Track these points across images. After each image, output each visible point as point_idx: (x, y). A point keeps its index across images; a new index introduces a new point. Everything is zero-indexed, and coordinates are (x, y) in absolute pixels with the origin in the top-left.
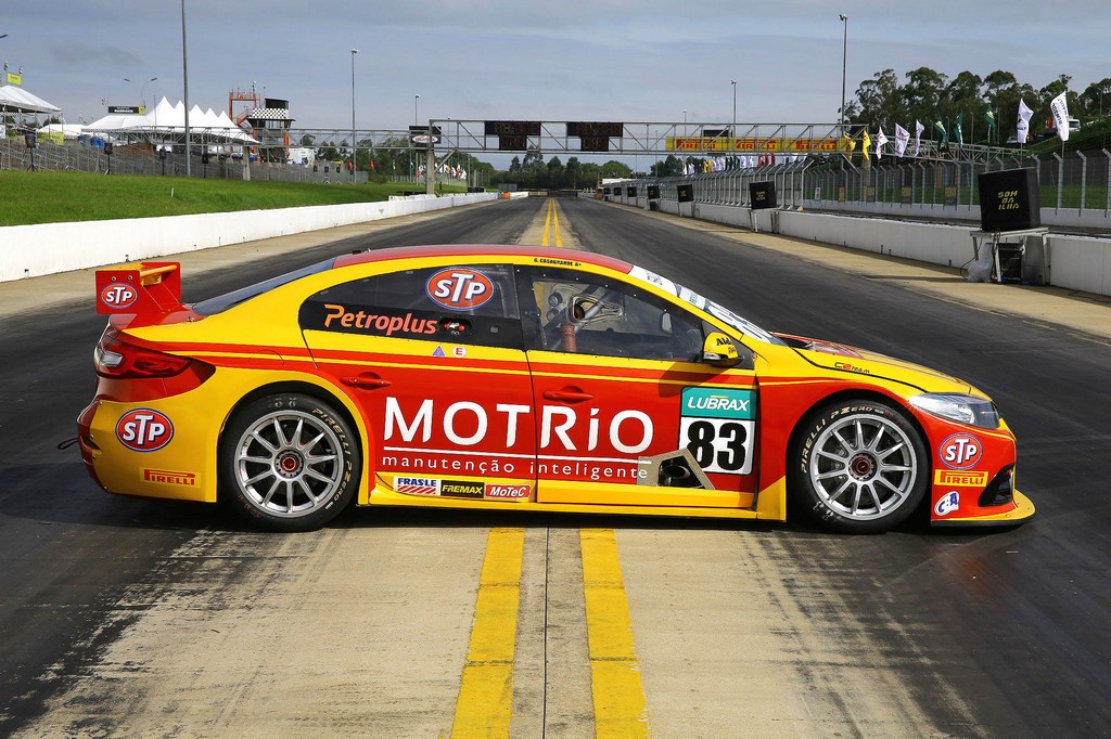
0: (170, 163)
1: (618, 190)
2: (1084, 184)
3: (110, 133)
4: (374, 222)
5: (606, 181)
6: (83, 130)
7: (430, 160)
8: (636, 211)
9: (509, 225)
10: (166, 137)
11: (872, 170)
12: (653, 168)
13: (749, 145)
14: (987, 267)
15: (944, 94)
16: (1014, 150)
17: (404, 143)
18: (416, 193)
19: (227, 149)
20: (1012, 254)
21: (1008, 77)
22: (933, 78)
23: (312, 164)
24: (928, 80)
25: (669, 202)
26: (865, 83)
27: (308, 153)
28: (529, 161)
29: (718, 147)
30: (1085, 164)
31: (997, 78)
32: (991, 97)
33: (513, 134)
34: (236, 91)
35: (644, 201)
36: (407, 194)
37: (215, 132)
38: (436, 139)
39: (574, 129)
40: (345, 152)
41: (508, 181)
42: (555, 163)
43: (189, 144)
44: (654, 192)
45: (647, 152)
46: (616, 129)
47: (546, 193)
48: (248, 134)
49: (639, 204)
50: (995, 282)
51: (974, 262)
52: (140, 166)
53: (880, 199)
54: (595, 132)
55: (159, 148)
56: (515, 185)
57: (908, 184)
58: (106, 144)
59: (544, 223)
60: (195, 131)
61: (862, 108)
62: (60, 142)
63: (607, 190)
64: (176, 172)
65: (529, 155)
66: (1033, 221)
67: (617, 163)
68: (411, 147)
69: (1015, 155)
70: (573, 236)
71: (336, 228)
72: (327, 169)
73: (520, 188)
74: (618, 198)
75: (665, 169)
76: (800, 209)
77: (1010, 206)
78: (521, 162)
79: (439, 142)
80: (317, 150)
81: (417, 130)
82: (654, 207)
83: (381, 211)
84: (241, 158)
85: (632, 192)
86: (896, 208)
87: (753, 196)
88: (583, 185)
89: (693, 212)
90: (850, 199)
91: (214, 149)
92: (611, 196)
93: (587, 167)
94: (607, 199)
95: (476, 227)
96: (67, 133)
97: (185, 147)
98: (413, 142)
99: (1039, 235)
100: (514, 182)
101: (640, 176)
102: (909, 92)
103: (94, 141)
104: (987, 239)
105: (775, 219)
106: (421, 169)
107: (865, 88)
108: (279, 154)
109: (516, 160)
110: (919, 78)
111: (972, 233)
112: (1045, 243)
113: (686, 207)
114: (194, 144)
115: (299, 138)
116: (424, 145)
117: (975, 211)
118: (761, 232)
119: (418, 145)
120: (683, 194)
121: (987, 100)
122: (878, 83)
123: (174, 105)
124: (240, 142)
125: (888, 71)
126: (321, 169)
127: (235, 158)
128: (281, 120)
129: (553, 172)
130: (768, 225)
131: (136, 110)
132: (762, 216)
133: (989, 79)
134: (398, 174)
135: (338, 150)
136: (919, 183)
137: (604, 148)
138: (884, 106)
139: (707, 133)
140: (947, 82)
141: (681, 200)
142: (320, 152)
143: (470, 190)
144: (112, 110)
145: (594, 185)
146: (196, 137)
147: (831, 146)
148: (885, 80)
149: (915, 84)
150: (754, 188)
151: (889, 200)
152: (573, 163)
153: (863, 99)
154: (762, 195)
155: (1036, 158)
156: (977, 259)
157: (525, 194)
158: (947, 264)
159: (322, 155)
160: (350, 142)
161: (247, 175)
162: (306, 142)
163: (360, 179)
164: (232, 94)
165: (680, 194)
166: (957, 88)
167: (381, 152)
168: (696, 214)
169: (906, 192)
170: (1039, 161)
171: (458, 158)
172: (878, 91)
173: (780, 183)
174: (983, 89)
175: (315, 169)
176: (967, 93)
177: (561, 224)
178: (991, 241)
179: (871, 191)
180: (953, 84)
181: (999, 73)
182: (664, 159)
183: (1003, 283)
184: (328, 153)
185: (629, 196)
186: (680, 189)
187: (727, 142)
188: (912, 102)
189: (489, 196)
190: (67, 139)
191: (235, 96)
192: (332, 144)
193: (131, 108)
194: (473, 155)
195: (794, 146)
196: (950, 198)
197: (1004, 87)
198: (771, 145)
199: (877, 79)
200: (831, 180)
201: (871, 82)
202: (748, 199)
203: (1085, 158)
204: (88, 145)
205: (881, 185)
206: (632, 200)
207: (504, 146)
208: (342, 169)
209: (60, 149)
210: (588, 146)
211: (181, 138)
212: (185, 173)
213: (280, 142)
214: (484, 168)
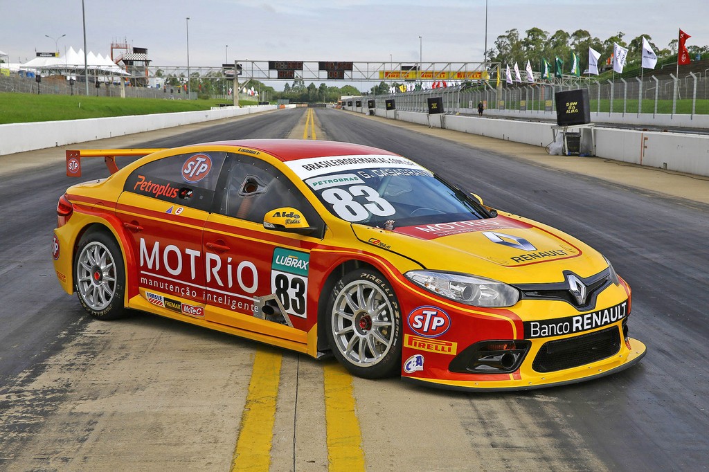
0: (76, 87)
1: (350, 104)
2: (625, 98)
3: (38, 69)
4: (202, 123)
5: (343, 98)
6: (21, 67)
7: (235, 85)
8: (361, 116)
9: (283, 125)
10: (73, 71)
11: (503, 90)
12: (372, 90)
13: (428, 75)
14: (560, 146)
15: (547, 44)
16: (587, 78)
17: (219, 74)
18: (227, 105)
19: (110, 79)
20: (575, 138)
21: (585, 34)
22: (541, 34)
23: (163, 89)
24: (538, 36)
25: (381, 110)
26: (500, 37)
27: (161, 81)
28: (296, 85)
29: (410, 77)
30: (626, 86)
31: (579, 34)
32: (575, 45)
33: (286, 69)
34: (115, 43)
35: (366, 110)
36: (222, 106)
37: (104, 68)
38: (239, 72)
39: (323, 66)
40: (183, 80)
41: (283, 98)
42: (312, 86)
43: (87, 76)
44: (372, 104)
45: (368, 79)
46: (349, 66)
47: (307, 105)
48: (123, 69)
49: (364, 111)
50: (564, 155)
51: (553, 143)
52: (57, 89)
53: (508, 108)
54: (336, 68)
55: (68, 78)
56: (288, 100)
57: (524, 98)
58: (37, 76)
59: (305, 123)
60: (91, 68)
61: (498, 53)
62: (8, 75)
63: (344, 103)
64: (80, 92)
65: (296, 82)
66: (586, 120)
67: (350, 86)
68: (224, 77)
69: (587, 81)
70: (322, 130)
71: (179, 127)
72: (172, 91)
73: (291, 101)
74: (350, 108)
75: (379, 90)
76: (458, 113)
77: (573, 111)
78: (291, 85)
79: (241, 74)
80: (165, 79)
81: (227, 66)
82: (372, 113)
83: (207, 116)
84: (119, 84)
85: (359, 104)
86: (516, 113)
87: (430, 106)
88: (329, 100)
89: (395, 116)
90: (490, 108)
91: (101, 78)
92: (346, 107)
93: (332, 89)
94: (344, 109)
95: (264, 126)
96: (12, 69)
97: (85, 77)
98: (225, 74)
99: (590, 127)
100: (287, 99)
101: (363, 94)
102: (526, 43)
103: (27, 73)
104: (560, 131)
105: (443, 119)
106: (230, 90)
107: (500, 40)
108: (142, 82)
109: (287, 85)
110: (532, 34)
111: (552, 127)
112: (593, 131)
113: (391, 113)
114: (90, 75)
115: (154, 72)
116: (232, 76)
117: (554, 115)
118: (435, 127)
119: (228, 76)
120: (389, 105)
121: (573, 48)
122: (508, 37)
123: (77, 51)
124: (118, 74)
125: (513, 30)
126: (168, 91)
127: (115, 84)
128: (143, 61)
129: (311, 92)
130: (439, 124)
131: (53, 55)
132: (435, 118)
133: (574, 35)
134: (216, 94)
135: (178, 79)
136: (530, 99)
137: (342, 77)
138: (512, 51)
139: (403, 68)
140: (549, 37)
141: (388, 108)
142: (167, 80)
143: (260, 104)
144: (38, 55)
145: (336, 100)
146: (91, 71)
147: (478, 76)
148: (511, 35)
149: (530, 38)
150: (430, 101)
151: (513, 108)
152: (323, 87)
153: (499, 47)
154: (435, 105)
155: (598, 82)
156: (555, 141)
157: (294, 106)
158: (540, 145)
159: (168, 82)
160: (186, 75)
161: (123, 94)
162: (159, 74)
163: (192, 96)
164: (112, 45)
165: (387, 105)
166: (555, 40)
167: (205, 80)
168: (397, 117)
169: (523, 103)
170: (599, 85)
171: (252, 83)
172: (508, 42)
173: (445, 99)
174: (571, 41)
175: (165, 91)
176: (561, 43)
177: (315, 123)
178: (562, 131)
179: (502, 103)
180: (553, 38)
181: (580, 31)
182: (378, 84)
183: (569, 155)
184: (173, 81)
185: (357, 106)
186: (387, 102)
187: (416, 73)
188: (528, 48)
189: (272, 107)
190: (12, 73)
191: (114, 46)
192: (175, 75)
193: (50, 54)
194: (262, 82)
195: (456, 75)
196: (549, 107)
197: (583, 39)
198: (442, 75)
199: (507, 34)
200: (479, 97)
201: (504, 36)
202: (426, 108)
203: (626, 83)
204: (25, 75)
205: (508, 99)
206: (359, 109)
207: (281, 76)
208: (181, 91)
209: (8, 79)
210: (331, 76)
211: (82, 72)
212: (85, 93)
213: (143, 74)
214: (269, 90)
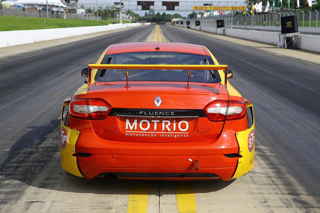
0: (42, 13)
1: (177, 23)
2: (317, 20)
3: (23, 4)
4: (104, 32)
5: (174, 20)
6: (15, 3)
7: (121, 13)
8: (183, 29)
9: (145, 33)
10: (40, 5)
11: (255, 16)
12: (188, 16)
13: (217, 8)
14: (283, 44)
16: (298, 10)
17: (112, 8)
18: (117, 23)
19: (58, 9)
20: (290, 40)
23: (84, 15)
25: (193, 25)
27: (83, 11)
28: (150, 13)
29: (208, 9)
30: (317, 14)
33: (146, 5)
35: (185, 25)
36: (114, 23)
37: (55, 4)
38: (122, 7)
39: (164, 3)
40: (94, 10)
41: (144, 19)
42: (158, 14)
43: (48, 8)
44: (188, 23)
45: (187, 11)
46: (177, 4)
47: (155, 23)
48: (65, 4)
49: (184, 26)
50: (285, 48)
51: (279, 42)
52: (33, 14)
53: (257, 25)
54: (171, 4)
55: (38, 9)
56: (146, 21)
57: (265, 20)
58: (23, 8)
59: (155, 32)
60: (49, 4)
62: (9, 7)
63: (174, 22)
64: (44, 16)
65: (150, 11)
66: (296, 30)
67: (177, 14)
68: (115, 9)
69: (298, 11)
70: (164, 36)
71: (93, 34)
72: (89, 16)
73: (148, 21)
74: (177, 25)
75: (192, 16)
76: (231, 28)
77: (289, 26)
78: (148, 13)
79: (123, 7)
80: (85, 9)
81: (116, 3)
82: (188, 27)
83: (107, 28)
84: (63, 12)
85: (182, 23)
86: (261, 27)
87: (218, 24)
88: (166, 21)
89: (200, 29)
90: (248, 25)
91: (55, 9)
92: (175, 24)
93: (168, 15)
94: (174, 25)
95: (135, 33)
96: (10, 4)
97: (46, 9)
98: (115, 7)
99: (297, 34)
100: (146, 20)
101: (185, 18)
103: (18, 6)
104: (283, 36)
105: (224, 31)
106: (118, 16)
108: (74, 11)
109: (146, 13)
111: (279, 34)
112: (299, 37)
113: (198, 27)
114: (49, 8)
115: (80, 6)
116: (119, 8)
117: (280, 28)
118: (220, 34)
119: (117, 8)
120: (197, 23)
124: (62, 7)
126: (87, 16)
127: (61, 12)
128: (75, 0)
129: (158, 16)
130: (222, 33)
132: (220, 30)
134: (111, 17)
135: (92, 10)
136: (268, 20)
137: (173, 9)
139: (205, 5)
141: (197, 25)
142: (86, 10)
143: (132, 22)
145: (170, 21)
146: (49, 5)
147: (242, 9)
150: (218, 21)
151: (259, 25)
152: (164, 14)
154: (220, 23)
155: (303, 12)
156: (280, 41)
157: (149, 24)
158: (273, 43)
159: (87, 11)
160: (96, 7)
161: (65, 17)
162: (82, 7)
163: (99, 19)
165: (196, 23)
167: (105, 10)
168: (201, 30)
169: (264, 22)
170: (304, 13)
171: (129, 12)
173: (225, 20)
175: (85, 16)
177: (160, 32)
178: (284, 36)
179: (254, 23)
182: (192, 13)
183: (287, 48)
184: (89, 11)
185: (181, 24)
186: (196, 22)
187: (211, 7)
189: (138, 24)
190: (11, 6)
192: (90, 8)
194: (133, 11)
195: (231, 9)
196: (277, 24)
198: (224, 8)
200: (242, 19)
202: (216, 25)
203: (317, 12)
204: (17, 7)
205: (257, 21)
206: (182, 25)
207: (143, 8)
208: (94, 16)
209: (9, 9)
210: (168, 9)
211: (45, 6)
212: (46, 16)
213: (75, 7)
214: (136, 16)
